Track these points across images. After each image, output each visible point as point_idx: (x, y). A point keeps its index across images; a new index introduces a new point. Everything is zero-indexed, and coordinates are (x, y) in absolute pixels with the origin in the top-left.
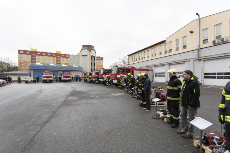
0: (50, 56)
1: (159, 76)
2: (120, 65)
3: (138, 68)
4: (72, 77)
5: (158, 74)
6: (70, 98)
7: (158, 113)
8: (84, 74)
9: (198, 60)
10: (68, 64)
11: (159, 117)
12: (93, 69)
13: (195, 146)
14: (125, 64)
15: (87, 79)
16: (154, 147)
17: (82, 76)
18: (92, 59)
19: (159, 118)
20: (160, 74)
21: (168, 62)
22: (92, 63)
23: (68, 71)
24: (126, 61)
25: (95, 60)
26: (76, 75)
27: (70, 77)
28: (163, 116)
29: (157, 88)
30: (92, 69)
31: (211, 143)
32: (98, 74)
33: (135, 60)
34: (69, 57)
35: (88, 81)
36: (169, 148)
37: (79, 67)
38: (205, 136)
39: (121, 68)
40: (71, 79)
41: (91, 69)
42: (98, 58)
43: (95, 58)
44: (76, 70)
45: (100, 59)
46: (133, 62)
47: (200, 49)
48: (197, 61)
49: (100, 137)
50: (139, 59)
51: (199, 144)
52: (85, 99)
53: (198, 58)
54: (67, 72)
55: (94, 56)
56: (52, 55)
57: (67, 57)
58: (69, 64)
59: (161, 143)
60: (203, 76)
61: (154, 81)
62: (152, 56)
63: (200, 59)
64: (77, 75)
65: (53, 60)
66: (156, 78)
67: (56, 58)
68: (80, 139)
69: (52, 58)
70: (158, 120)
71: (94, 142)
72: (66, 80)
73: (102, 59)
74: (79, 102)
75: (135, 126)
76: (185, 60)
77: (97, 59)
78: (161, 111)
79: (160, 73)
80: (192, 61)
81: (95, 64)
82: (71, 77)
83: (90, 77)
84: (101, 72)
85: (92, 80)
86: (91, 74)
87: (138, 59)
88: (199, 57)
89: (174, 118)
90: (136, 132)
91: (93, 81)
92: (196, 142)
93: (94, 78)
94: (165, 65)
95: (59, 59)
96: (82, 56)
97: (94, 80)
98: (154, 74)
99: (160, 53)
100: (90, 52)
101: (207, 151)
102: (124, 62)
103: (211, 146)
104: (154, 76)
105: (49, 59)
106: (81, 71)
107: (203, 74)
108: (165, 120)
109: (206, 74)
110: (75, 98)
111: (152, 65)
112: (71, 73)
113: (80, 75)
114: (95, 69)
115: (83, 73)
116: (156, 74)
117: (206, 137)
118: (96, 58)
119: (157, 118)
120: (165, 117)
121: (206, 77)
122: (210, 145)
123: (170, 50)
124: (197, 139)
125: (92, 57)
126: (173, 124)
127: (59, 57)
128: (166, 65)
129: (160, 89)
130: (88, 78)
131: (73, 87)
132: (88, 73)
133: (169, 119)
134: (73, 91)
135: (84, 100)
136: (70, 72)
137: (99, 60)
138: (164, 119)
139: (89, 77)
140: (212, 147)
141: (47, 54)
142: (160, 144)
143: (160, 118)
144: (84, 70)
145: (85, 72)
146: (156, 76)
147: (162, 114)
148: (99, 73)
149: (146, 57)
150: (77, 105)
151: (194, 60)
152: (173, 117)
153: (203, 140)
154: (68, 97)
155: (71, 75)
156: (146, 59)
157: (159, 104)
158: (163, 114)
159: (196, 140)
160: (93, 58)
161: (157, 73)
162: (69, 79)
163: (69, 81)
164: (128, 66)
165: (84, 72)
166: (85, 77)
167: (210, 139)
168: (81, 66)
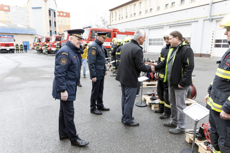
1: (154, 44)
2: (97, 26)
3: (124, 31)
4: (17, 45)
5: (153, 41)
6: (9, 79)
7: (144, 98)
8: (36, 40)
9: (209, 19)
10: (8, 22)
11: (146, 103)
12: (53, 31)
13: (187, 142)
14: (104, 24)
15: (43, 48)
16: (130, 149)
17: (34, 43)
18: (50, 15)
19: (145, 105)
20: (156, 41)
21: (168, 23)
22: (50, 21)
23: (8, 34)
24: (107, 19)
25: (55, 16)
26: (23, 42)
27: (12, 45)
28: (151, 102)
29: (150, 62)
30: (51, 31)
31: (207, 137)
32: (60, 40)
33: (121, 18)
34: (9, 10)
35: (44, 51)
36: (150, 147)
37: (29, 28)
38: (200, 128)
39: (96, 31)
40: (15, 48)
41: (49, 32)
42: (61, 14)
43: (55, 13)
44: (24, 33)
45: (65, 14)
46: (118, 22)
47: (213, 3)
48: (208, 21)
49: (48, 140)
50: (127, 17)
51: (192, 139)
52: (34, 80)
53: (209, 18)
54: (6, 36)
55: (52, 10)
57: (5, 11)
58: (11, 22)
59: (141, 141)
60: (214, 43)
61: (147, 52)
62: (146, 11)
63: (212, 19)
64: (26, 42)
66: (150, 46)
68: (13, 145)
70: (143, 108)
71: (36, 148)
72: (5, 50)
73: (68, 15)
74: (23, 85)
75: (108, 119)
76: (192, 19)
77: (59, 16)
78: (150, 95)
79: (156, 39)
80: (201, 21)
81: (55, 22)
82: (15, 45)
83: (48, 44)
84: (64, 37)
85: (50, 50)
86: (48, 40)
87: (124, 17)
88: (211, 16)
89: (166, 105)
90: (106, 128)
91: (53, 51)
92: (189, 137)
93: (54, 46)
94: (163, 28)
96: (33, 8)
97: (54, 49)
98: (148, 40)
99: (158, 8)
100: (46, 2)
101: (202, 148)
102: (103, 20)
103: (206, 141)
104: (148, 44)
106: (32, 35)
107: (214, 41)
108: (153, 108)
109: (218, 41)
110: (17, 79)
111: (146, 27)
112: (15, 37)
113: (31, 41)
114: (56, 32)
115: (36, 38)
116: (150, 40)
117: (202, 129)
118: (57, 14)
119: (142, 105)
120: (153, 104)
121: (217, 46)
122: (206, 139)
123: (173, 3)
124: (191, 132)
125: (50, 11)
126: (163, 114)
128: (165, 27)
129: (153, 62)
130: (45, 47)
131: (17, 62)
132: (43, 38)
133: (158, 106)
134: (16, 68)
135: (32, 82)
136: (13, 36)
137: (63, 16)
138: (151, 106)
139: (46, 45)
140: (208, 142)
142: (140, 143)
143: (147, 106)
144: (37, 34)
145: (39, 37)
146: (150, 44)
147: (149, 99)
148: (61, 37)
149: (137, 14)
150: (18, 89)
151: (204, 20)
152: (163, 104)
153: (197, 134)
154: (4, 78)
155: (14, 40)
156: (137, 16)
157: (148, 85)
158: (151, 99)
159: (189, 134)
160: (52, 13)
161: (152, 39)
162: (12, 47)
163: (12, 51)
164: (109, 27)
165: (37, 36)
166: (39, 45)
167: (207, 132)
168: (32, 26)
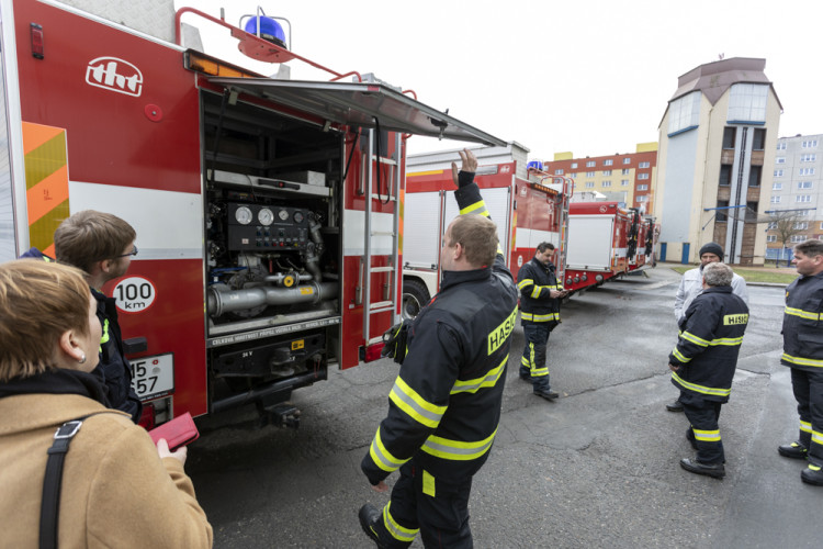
0: (610, 169)
18: (729, 144)
22: (726, 168)
30: (723, 204)
56: (619, 162)
65: (623, 181)
67: (632, 171)
69: (617, 173)
81: (755, 170)
95: (644, 177)
100: (714, 103)
105: (608, 179)
114: (754, 204)
125: (731, 132)
127: (645, 165)
141: (600, 164)
160: (745, 136)
